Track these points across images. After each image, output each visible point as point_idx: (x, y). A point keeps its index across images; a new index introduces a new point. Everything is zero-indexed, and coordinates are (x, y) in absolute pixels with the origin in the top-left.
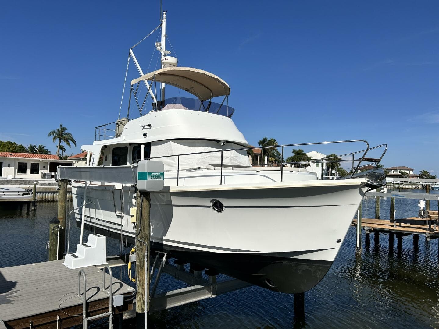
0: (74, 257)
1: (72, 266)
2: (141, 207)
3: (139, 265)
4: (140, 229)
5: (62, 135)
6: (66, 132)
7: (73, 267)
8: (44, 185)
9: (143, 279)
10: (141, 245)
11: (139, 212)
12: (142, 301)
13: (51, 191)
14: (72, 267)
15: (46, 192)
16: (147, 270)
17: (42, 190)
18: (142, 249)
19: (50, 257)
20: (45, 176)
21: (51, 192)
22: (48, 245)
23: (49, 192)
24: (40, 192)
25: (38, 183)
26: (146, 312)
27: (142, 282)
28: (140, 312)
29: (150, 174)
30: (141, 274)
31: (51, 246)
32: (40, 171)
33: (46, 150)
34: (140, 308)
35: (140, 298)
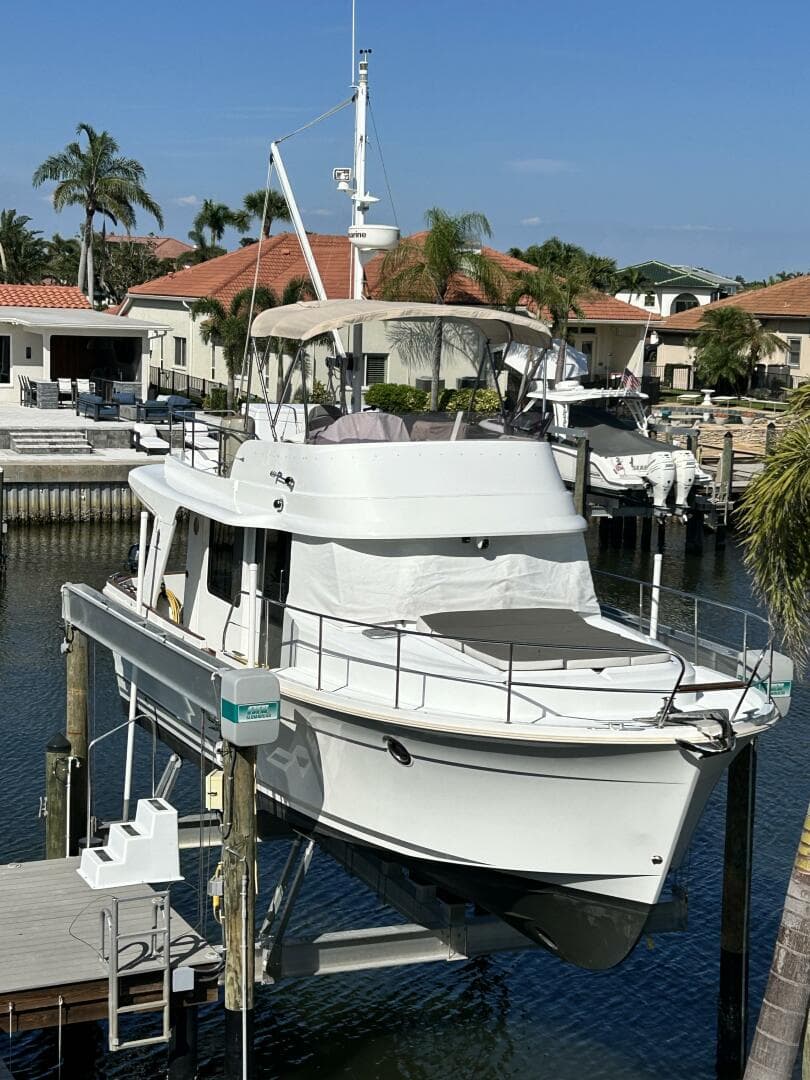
0: (101, 858)
1: (97, 882)
2: (232, 775)
3: (230, 905)
4: (231, 826)
5: (98, 171)
6: (115, 156)
7: (100, 883)
8: (32, 451)
9: (238, 936)
10: (233, 862)
11: (228, 787)
12: (236, 986)
13: (60, 480)
14: (95, 884)
15: (39, 485)
16: (247, 919)
17: (27, 476)
18: (235, 870)
19: (50, 839)
20: (34, 396)
21: (61, 486)
22: (43, 807)
23: (51, 486)
24: (19, 486)
25: (9, 439)
26: (244, 1009)
27: (235, 944)
28: (232, 1008)
29: (244, 708)
30: (233, 925)
31: (51, 810)
32: (15, 371)
33: (36, 237)
34: (232, 1001)
35: (232, 978)
